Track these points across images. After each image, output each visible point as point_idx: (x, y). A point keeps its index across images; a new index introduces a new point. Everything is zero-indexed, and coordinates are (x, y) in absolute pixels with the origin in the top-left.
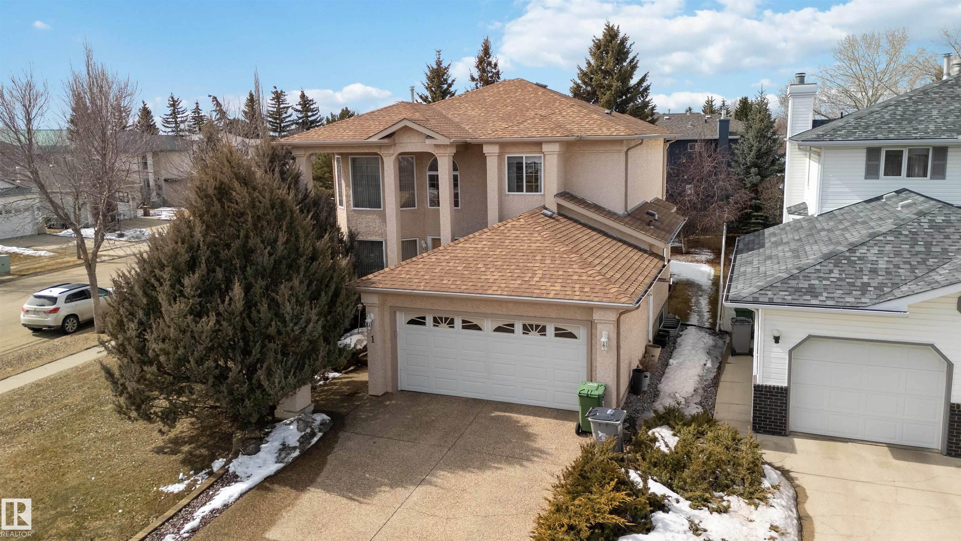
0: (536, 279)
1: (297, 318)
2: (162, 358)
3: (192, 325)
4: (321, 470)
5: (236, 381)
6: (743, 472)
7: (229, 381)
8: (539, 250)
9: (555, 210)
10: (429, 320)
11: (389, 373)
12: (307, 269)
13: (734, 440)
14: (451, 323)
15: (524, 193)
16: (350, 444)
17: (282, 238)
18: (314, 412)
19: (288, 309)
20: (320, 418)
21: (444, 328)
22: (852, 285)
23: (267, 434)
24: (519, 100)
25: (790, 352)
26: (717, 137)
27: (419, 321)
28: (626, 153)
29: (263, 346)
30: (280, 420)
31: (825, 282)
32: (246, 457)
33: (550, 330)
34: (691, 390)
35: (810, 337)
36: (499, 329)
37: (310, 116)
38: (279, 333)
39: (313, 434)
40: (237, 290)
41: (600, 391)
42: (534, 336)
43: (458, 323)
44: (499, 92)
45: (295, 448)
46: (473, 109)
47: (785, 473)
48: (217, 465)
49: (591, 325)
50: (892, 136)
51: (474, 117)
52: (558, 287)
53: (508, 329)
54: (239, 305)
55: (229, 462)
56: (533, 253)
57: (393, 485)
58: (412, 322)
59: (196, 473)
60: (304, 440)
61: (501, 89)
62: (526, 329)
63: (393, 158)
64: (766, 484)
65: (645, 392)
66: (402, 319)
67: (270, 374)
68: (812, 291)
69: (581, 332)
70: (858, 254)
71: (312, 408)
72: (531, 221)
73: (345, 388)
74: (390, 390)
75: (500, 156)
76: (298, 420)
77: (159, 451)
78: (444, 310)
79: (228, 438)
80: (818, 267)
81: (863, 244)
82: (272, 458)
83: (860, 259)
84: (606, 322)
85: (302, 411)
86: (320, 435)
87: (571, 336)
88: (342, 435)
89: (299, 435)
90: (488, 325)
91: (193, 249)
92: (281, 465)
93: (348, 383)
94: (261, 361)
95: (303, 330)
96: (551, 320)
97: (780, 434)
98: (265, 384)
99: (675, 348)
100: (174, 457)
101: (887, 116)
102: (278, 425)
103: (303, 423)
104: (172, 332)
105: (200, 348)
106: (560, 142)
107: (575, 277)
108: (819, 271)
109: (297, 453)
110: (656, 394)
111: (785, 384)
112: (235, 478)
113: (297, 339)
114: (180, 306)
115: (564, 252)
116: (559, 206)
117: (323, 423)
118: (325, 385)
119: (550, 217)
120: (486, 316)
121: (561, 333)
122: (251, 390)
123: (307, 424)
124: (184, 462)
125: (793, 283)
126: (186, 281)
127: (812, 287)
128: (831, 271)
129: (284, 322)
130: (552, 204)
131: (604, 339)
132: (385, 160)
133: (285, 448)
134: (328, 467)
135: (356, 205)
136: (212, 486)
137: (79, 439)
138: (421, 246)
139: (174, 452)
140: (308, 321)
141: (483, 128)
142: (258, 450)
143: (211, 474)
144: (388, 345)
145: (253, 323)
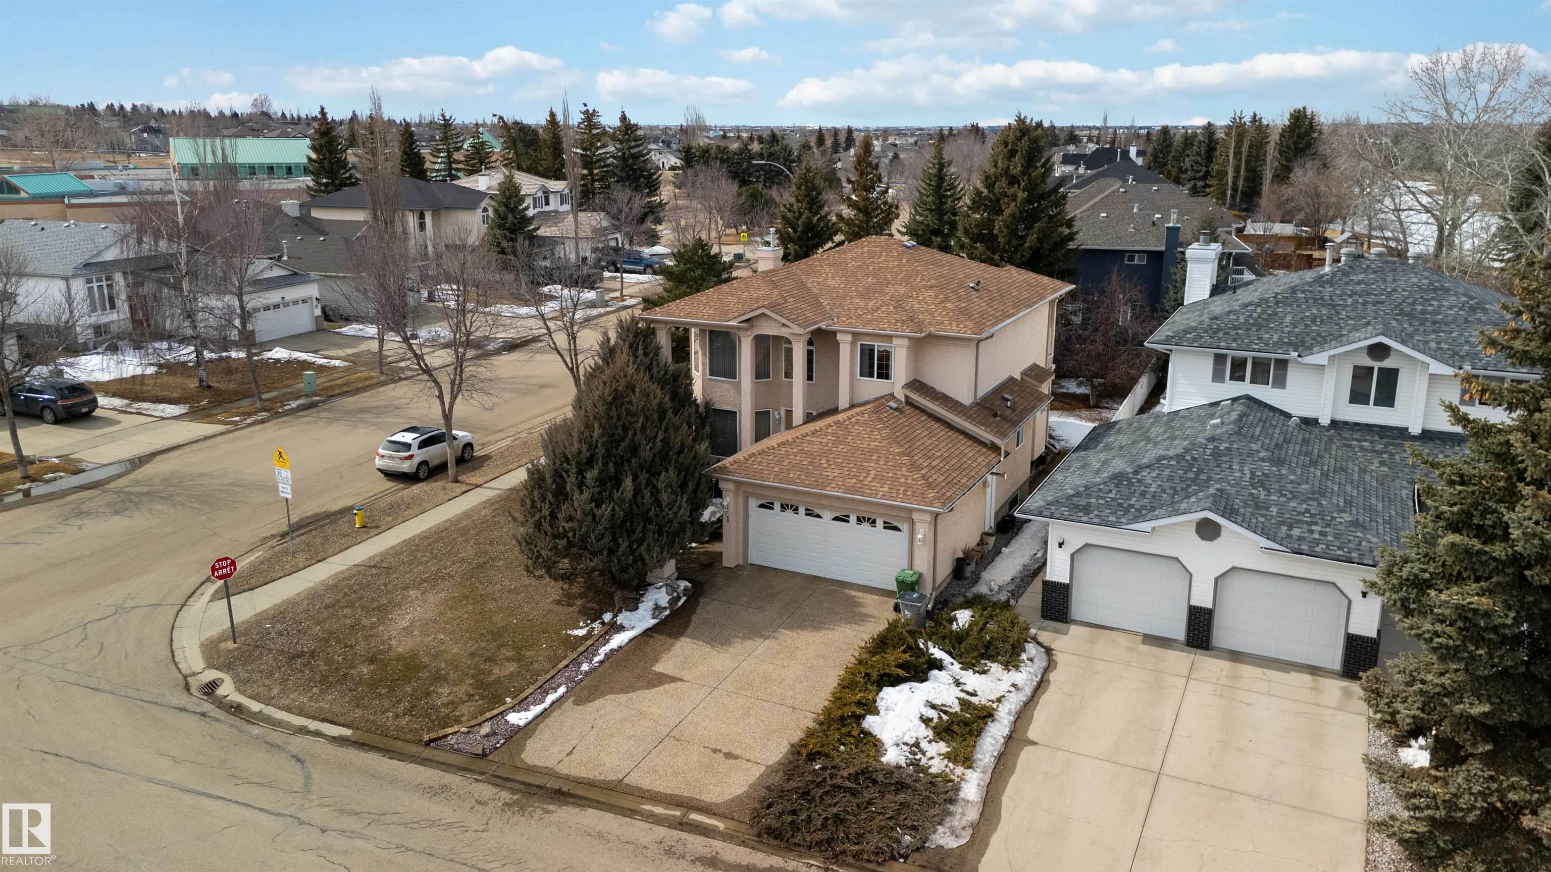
0: (869, 479)
1: (671, 505)
2: (570, 535)
3: (595, 510)
4: (687, 626)
5: (624, 554)
6: (1008, 646)
7: (619, 553)
8: (876, 450)
9: (903, 399)
10: (777, 506)
11: (741, 548)
12: (676, 462)
13: (1012, 623)
14: (796, 509)
15: (875, 379)
16: (709, 607)
17: (660, 436)
18: (677, 579)
19: (665, 497)
20: (683, 584)
21: (789, 513)
22: (1120, 505)
23: (642, 595)
24: (881, 268)
25: (1073, 556)
26: (1163, 248)
27: (768, 506)
28: (977, 345)
29: (644, 527)
30: (650, 585)
31: (1101, 501)
32: (628, 613)
33: (880, 523)
34: (1008, 578)
35: (1087, 545)
36: (836, 519)
37: (633, 147)
38: (657, 515)
39: (679, 598)
40: (628, 483)
41: (914, 578)
42: (866, 526)
43: (802, 510)
44: (863, 253)
45: (665, 608)
46: (833, 277)
47: (1049, 651)
48: (607, 617)
49: (912, 523)
50: (1234, 345)
51: (834, 288)
52: (886, 489)
53: (844, 519)
54: (629, 495)
55: (615, 616)
56: (871, 452)
57: (744, 638)
58: (762, 506)
59: (593, 621)
60: (673, 601)
61: (866, 249)
62: (860, 520)
63: (750, 339)
64: (1024, 656)
65: (966, 578)
66: (753, 503)
67: (649, 549)
68: (1087, 509)
69: (905, 527)
70: (1139, 477)
71: (676, 575)
72: (874, 417)
73: (702, 558)
74: (741, 563)
75: (853, 343)
76: (667, 585)
77: (558, 602)
78: (790, 499)
79: (611, 597)
80: (1102, 487)
81: (1148, 466)
82: (649, 615)
83: (1139, 481)
84: (923, 522)
85: (669, 578)
86: (683, 599)
87: (896, 529)
88: (702, 600)
89: (668, 598)
90: (828, 515)
91: (592, 447)
92: (657, 621)
93: (704, 553)
94: (643, 539)
95: (676, 514)
96: (881, 515)
97: (1062, 621)
98: (646, 557)
99: (1017, 534)
100: (571, 609)
101: (1242, 320)
102: (650, 588)
103: (672, 589)
104: (579, 515)
105: (600, 527)
106: (910, 338)
107: (902, 480)
108: (1101, 490)
109: (667, 612)
110: (976, 579)
111: (1067, 582)
112: (621, 628)
113: (670, 521)
114: (586, 495)
115: (899, 454)
116: (906, 396)
117: (686, 589)
118: (683, 553)
119: (897, 409)
120: (825, 507)
121: (888, 526)
122: (635, 561)
123: (674, 590)
124: (580, 612)
125: (1075, 500)
126: (588, 475)
127: (1089, 504)
128: (1110, 491)
129: (660, 506)
130: (900, 394)
131: (920, 536)
132: (742, 339)
133: (657, 608)
134: (693, 624)
135: (711, 375)
136: (606, 633)
137: (489, 589)
138: (774, 417)
139: (570, 605)
140: (680, 507)
141: (840, 305)
142: (637, 608)
143: (603, 623)
144: (741, 525)
145: (637, 506)
